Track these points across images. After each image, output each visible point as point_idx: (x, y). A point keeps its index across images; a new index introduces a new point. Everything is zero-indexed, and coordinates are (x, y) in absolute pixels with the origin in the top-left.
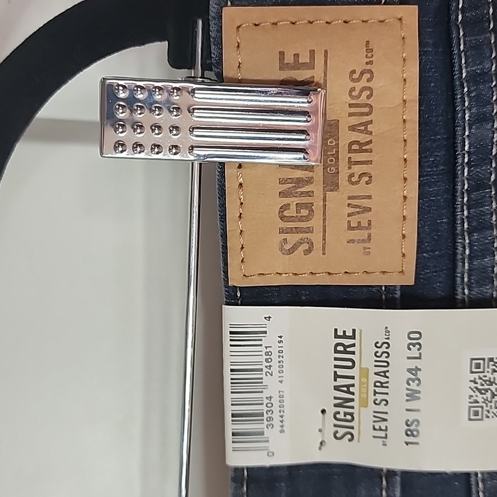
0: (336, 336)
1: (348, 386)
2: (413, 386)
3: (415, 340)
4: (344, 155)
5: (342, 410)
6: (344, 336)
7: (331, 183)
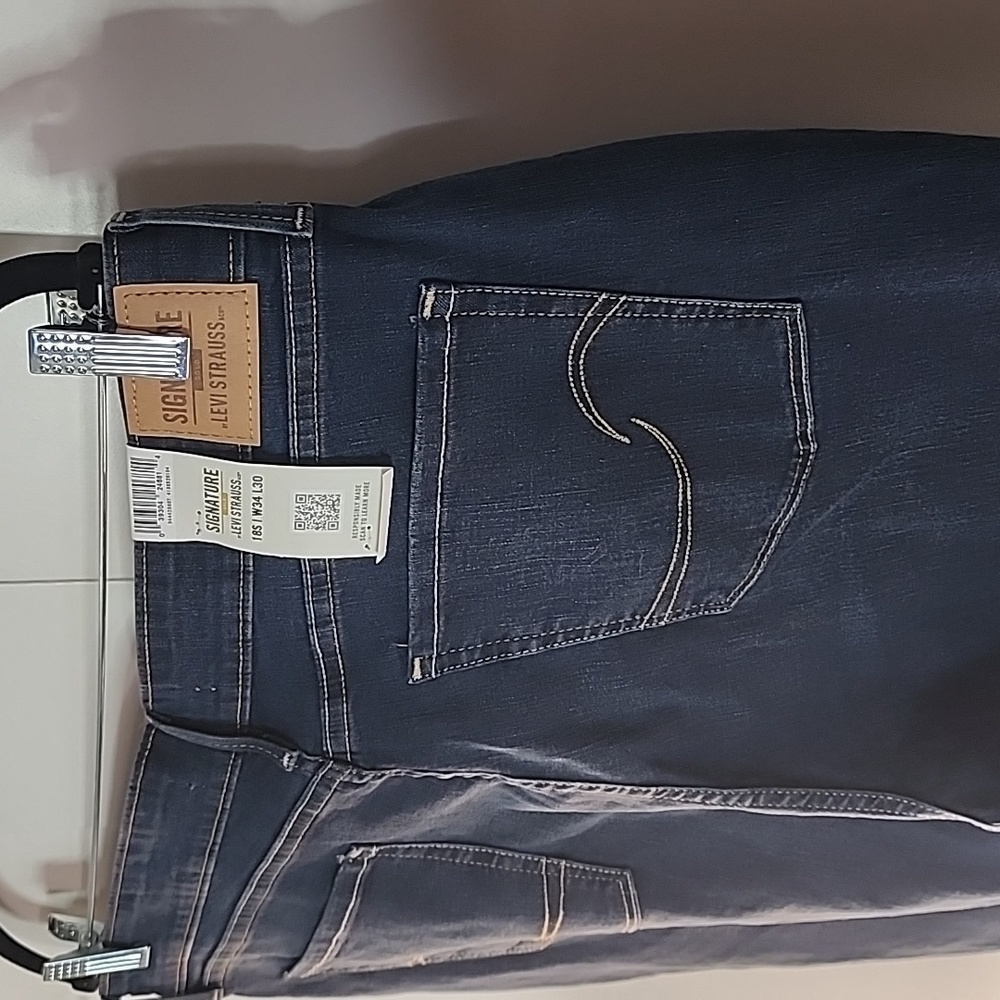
0: (205, 473)
1: (215, 502)
2: (257, 507)
3: (257, 481)
4: (206, 370)
5: (211, 514)
6: (211, 473)
7: (198, 386)
